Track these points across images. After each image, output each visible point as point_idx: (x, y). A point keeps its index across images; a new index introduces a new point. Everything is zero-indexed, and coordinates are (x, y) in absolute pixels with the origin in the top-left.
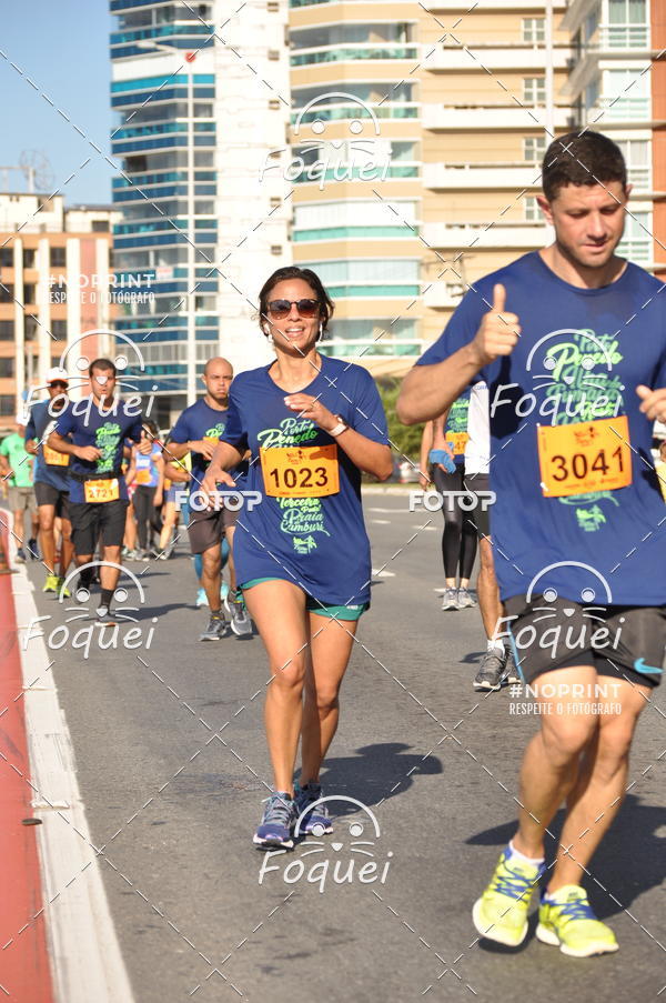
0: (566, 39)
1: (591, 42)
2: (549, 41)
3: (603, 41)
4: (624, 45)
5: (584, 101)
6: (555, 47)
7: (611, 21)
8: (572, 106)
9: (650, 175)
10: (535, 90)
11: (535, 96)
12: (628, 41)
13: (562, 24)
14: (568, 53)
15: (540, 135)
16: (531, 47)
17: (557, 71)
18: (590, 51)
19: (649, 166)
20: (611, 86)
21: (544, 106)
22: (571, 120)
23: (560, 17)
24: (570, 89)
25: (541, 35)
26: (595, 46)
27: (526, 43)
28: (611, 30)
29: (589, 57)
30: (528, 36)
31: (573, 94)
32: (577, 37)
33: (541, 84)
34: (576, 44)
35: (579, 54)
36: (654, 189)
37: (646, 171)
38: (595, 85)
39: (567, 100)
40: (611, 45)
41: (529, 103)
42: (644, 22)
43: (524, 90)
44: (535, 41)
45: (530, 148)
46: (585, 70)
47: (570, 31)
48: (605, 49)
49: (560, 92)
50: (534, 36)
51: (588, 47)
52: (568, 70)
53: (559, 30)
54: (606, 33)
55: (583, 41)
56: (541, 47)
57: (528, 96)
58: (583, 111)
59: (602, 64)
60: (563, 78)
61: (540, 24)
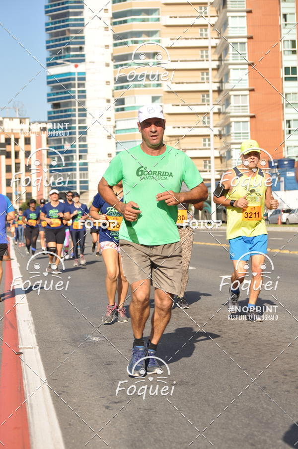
0: (216, 57)
1: (226, 59)
2: (210, 58)
3: (230, 58)
4: (238, 60)
5: (223, 80)
6: (212, 60)
7: (233, 51)
8: (219, 82)
9: (248, 108)
10: (205, 76)
11: (205, 79)
12: (239, 58)
13: (215, 52)
14: (217, 63)
15: (207, 93)
16: (203, 61)
17: (213, 69)
18: (225, 62)
19: (248, 104)
20: (233, 75)
21: (209, 82)
22: (219, 88)
23: (214, 50)
24: (218, 76)
25: (207, 56)
26: (227, 60)
27: (202, 59)
28: (233, 54)
29: (225, 64)
30: (202, 56)
31: (219, 78)
32: (220, 57)
33: (207, 74)
34: (220, 59)
35: (221, 63)
36: (250, 113)
37: (247, 106)
38: (227, 75)
39: (217, 80)
40: (233, 60)
41: (203, 81)
42: (245, 51)
43: (201, 76)
44: (205, 58)
45: (204, 98)
46: (224, 69)
47: (218, 54)
48: (231, 61)
49: (215, 77)
50: (205, 57)
51: (224, 60)
52: (218, 69)
53: (214, 54)
54: (231, 55)
55: (223, 58)
56: (207, 60)
57: (203, 79)
58: (223, 84)
59: (230, 67)
60: (215, 72)
61: (207, 52)
